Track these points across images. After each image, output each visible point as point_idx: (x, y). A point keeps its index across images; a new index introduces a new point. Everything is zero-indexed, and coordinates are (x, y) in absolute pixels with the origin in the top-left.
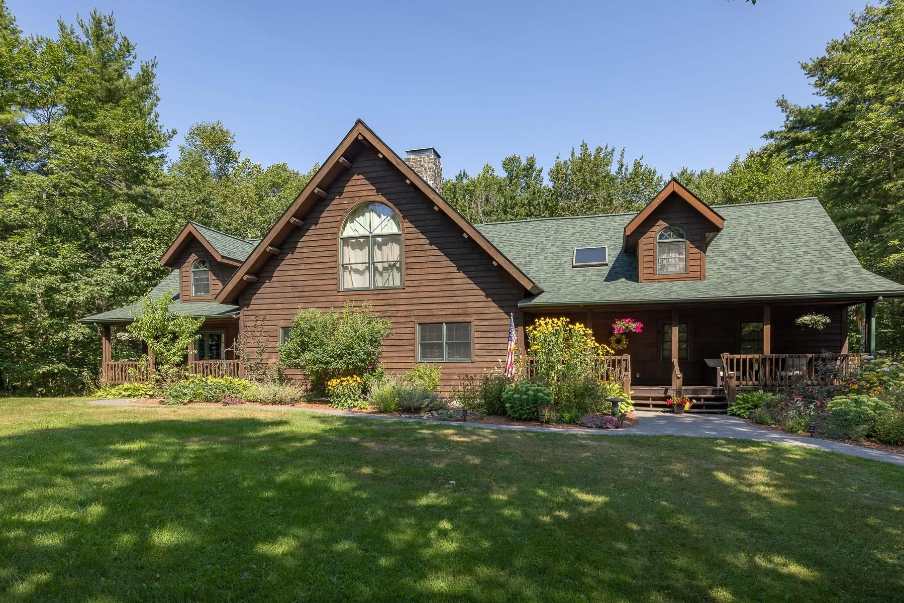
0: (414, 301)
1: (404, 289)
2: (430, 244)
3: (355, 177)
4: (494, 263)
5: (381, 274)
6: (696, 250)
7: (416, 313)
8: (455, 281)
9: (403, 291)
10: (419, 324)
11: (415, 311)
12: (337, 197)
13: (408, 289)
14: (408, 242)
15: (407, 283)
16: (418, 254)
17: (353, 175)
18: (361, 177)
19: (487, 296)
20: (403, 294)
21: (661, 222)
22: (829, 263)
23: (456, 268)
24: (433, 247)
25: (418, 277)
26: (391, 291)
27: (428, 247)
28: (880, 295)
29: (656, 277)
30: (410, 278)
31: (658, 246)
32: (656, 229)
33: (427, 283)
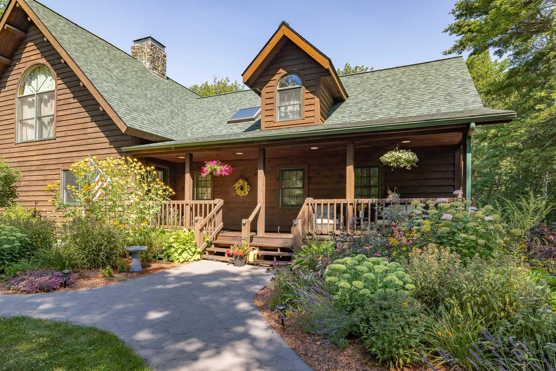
0: (62, 150)
1: (55, 139)
2: (74, 98)
3: (29, 44)
4: (100, 108)
5: (46, 127)
6: (311, 95)
7: (62, 161)
8: (89, 130)
9: (54, 141)
10: (64, 171)
11: (62, 159)
12: (18, 63)
13: (58, 140)
14: (59, 97)
15: (58, 134)
16: (65, 107)
17: (27, 42)
18: (32, 44)
19: (111, 143)
20: (54, 144)
21: (281, 71)
22: (450, 105)
23: (90, 118)
24: (76, 100)
25: (65, 128)
26: (47, 142)
27: (72, 100)
28: (472, 120)
29: (276, 124)
30: (59, 129)
31: (278, 95)
32: (277, 77)
33: (70, 133)
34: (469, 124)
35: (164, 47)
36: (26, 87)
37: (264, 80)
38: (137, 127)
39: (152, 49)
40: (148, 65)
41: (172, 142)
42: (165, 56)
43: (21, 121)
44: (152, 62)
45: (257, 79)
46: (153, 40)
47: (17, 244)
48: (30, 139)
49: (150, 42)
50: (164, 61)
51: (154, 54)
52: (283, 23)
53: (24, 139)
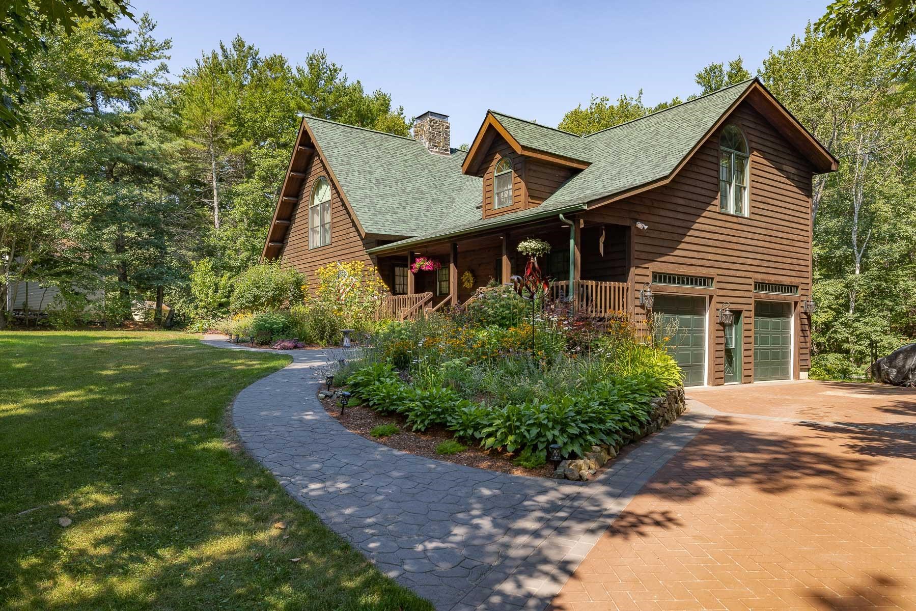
0: (335, 254)
1: (331, 244)
3: (316, 158)
4: (351, 217)
5: (327, 234)
6: (519, 180)
9: (330, 246)
12: (309, 176)
13: (334, 245)
14: (334, 206)
15: (334, 240)
16: (337, 215)
20: (331, 249)
21: (497, 155)
25: (337, 234)
26: (327, 247)
27: (341, 208)
28: (560, 212)
29: (493, 212)
30: (334, 235)
31: (496, 180)
32: (494, 163)
33: (340, 238)
34: (558, 215)
35: (447, 116)
36: (315, 197)
37: (485, 166)
38: (375, 231)
39: (430, 126)
40: (427, 145)
41: (411, 240)
42: (448, 127)
43: (312, 229)
44: (430, 140)
45: (480, 167)
46: (433, 114)
47: (281, 325)
48: (318, 244)
49: (430, 117)
50: (446, 134)
51: (434, 129)
52: (489, 112)
53: (315, 246)
